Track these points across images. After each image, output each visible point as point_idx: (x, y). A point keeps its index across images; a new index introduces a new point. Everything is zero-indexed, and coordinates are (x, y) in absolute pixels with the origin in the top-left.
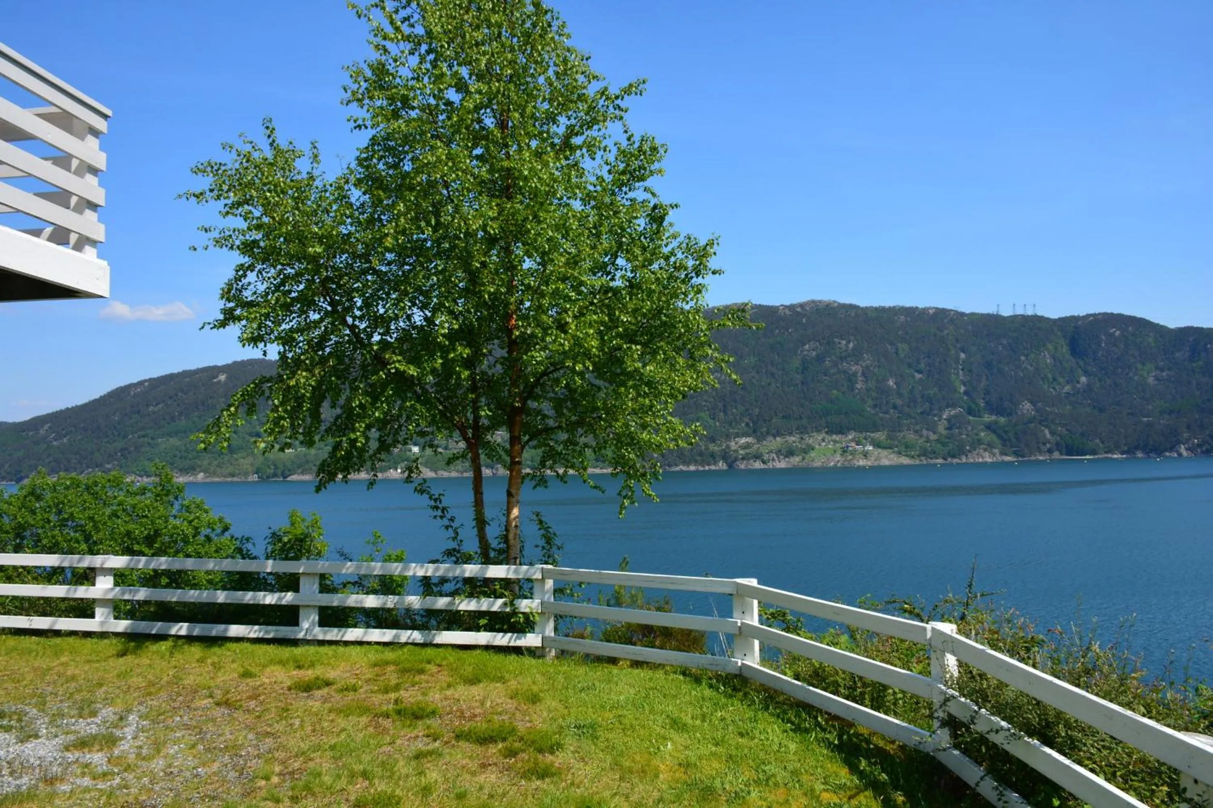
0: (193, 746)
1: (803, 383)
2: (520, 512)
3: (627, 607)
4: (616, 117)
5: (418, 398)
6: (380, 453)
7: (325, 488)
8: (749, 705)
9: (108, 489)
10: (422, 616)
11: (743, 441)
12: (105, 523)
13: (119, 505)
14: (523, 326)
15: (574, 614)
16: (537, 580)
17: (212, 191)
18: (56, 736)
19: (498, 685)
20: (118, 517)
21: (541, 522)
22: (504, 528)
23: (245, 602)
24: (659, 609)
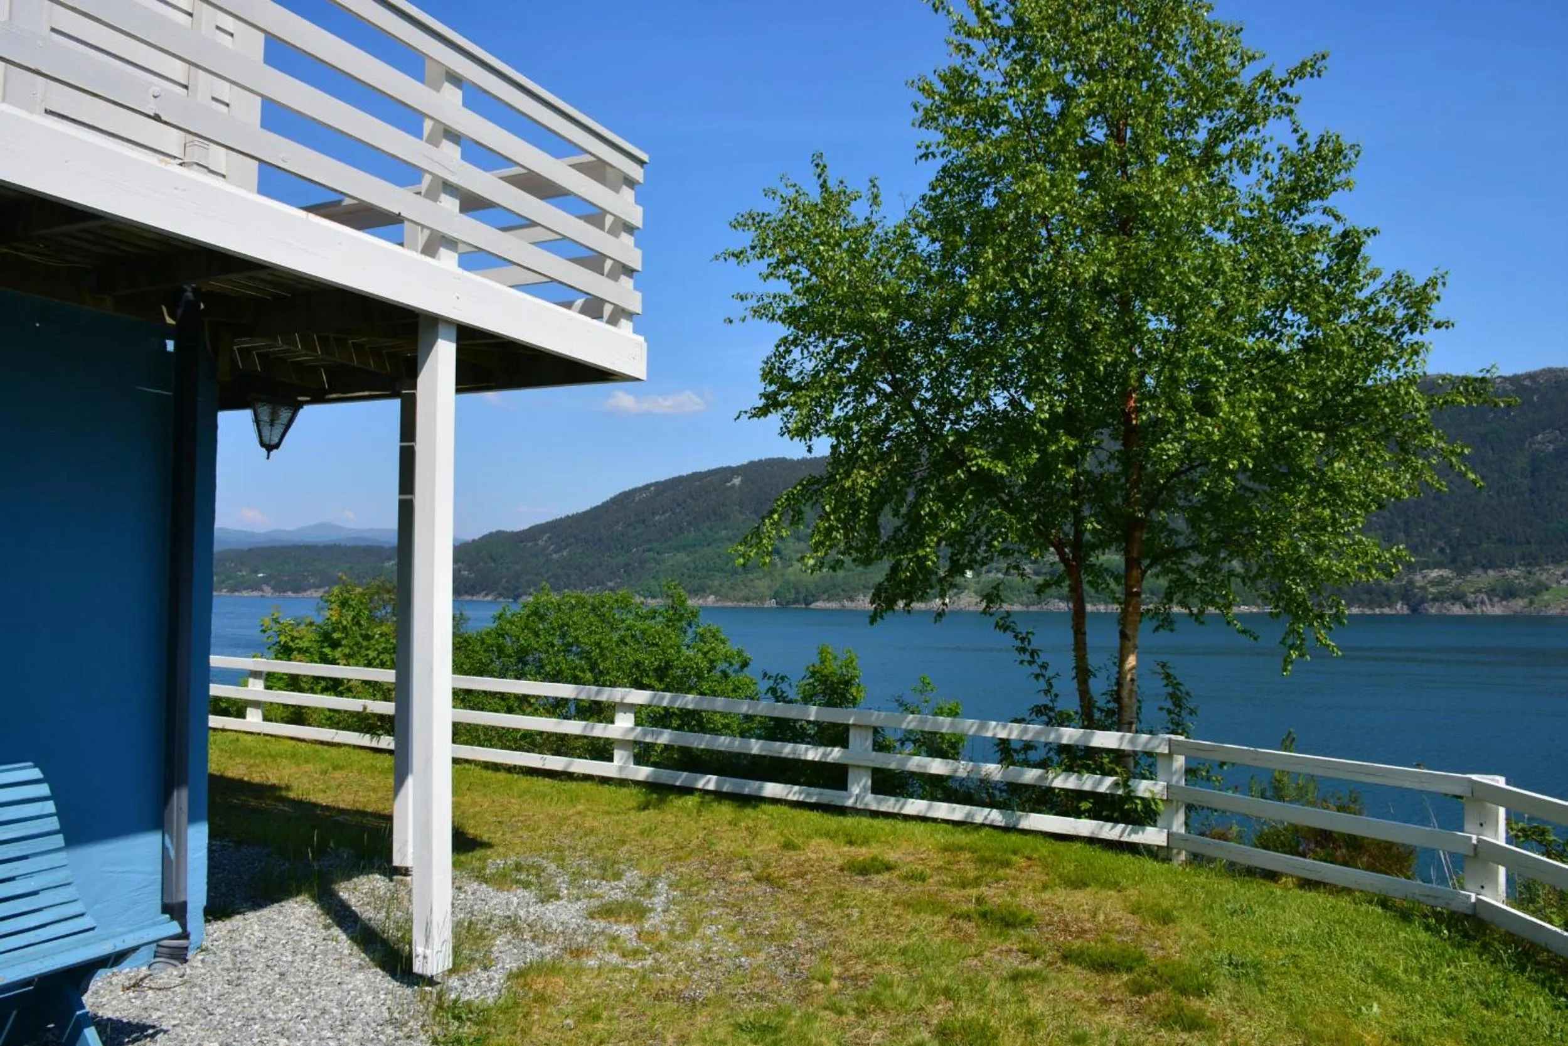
0: (733, 929)
1: (1532, 491)
2: (1138, 660)
3: (1291, 802)
4: (1282, 111)
5: (1005, 505)
6: (952, 577)
7: (882, 617)
8: (1492, 963)
9: (615, 611)
10: (1001, 791)
11: (1434, 574)
12: (612, 650)
13: (628, 630)
14: (1152, 408)
15: (1214, 806)
16: (1163, 755)
17: (753, 248)
18: (578, 899)
19: (1112, 893)
20: (626, 644)
21: (1168, 676)
22: (1114, 681)
23: (783, 755)
24: (1342, 809)
